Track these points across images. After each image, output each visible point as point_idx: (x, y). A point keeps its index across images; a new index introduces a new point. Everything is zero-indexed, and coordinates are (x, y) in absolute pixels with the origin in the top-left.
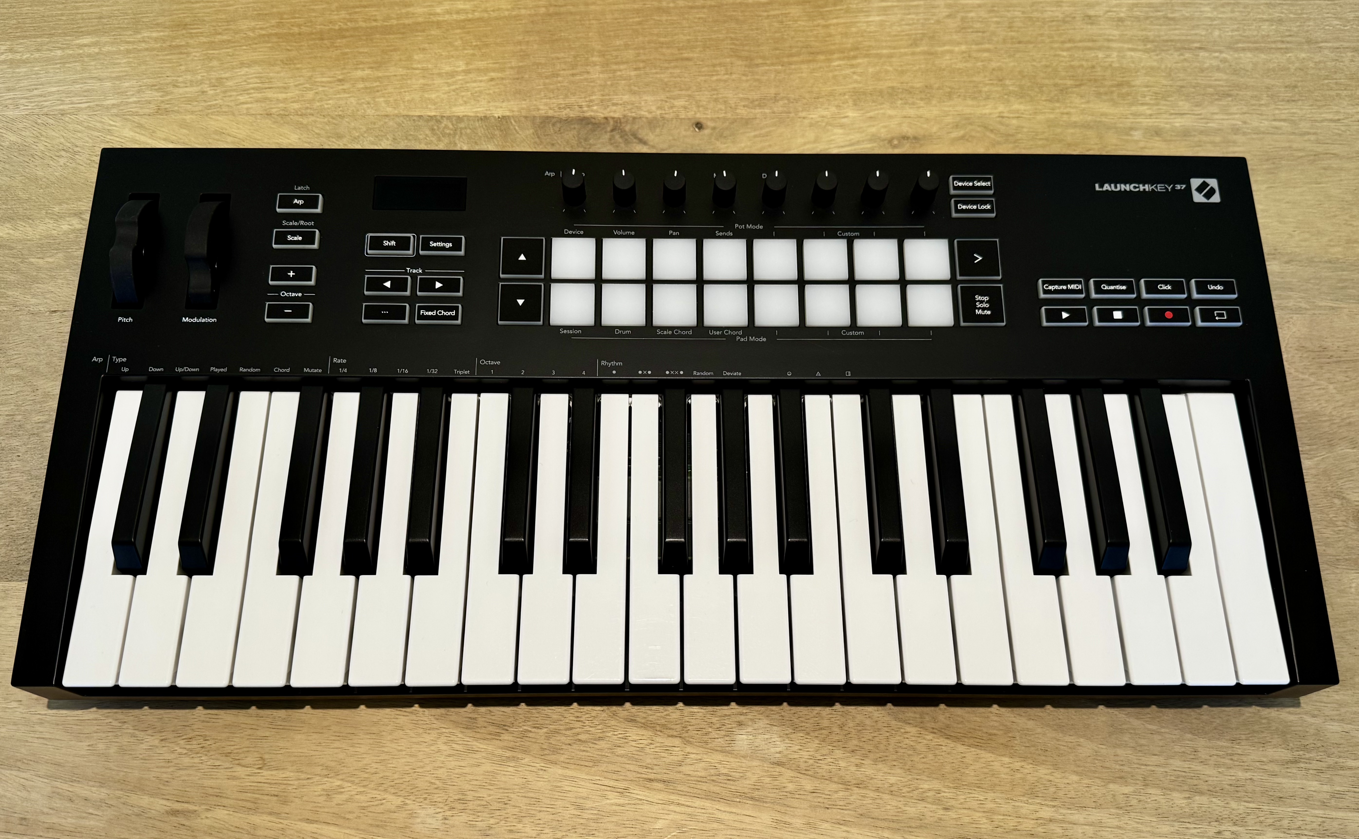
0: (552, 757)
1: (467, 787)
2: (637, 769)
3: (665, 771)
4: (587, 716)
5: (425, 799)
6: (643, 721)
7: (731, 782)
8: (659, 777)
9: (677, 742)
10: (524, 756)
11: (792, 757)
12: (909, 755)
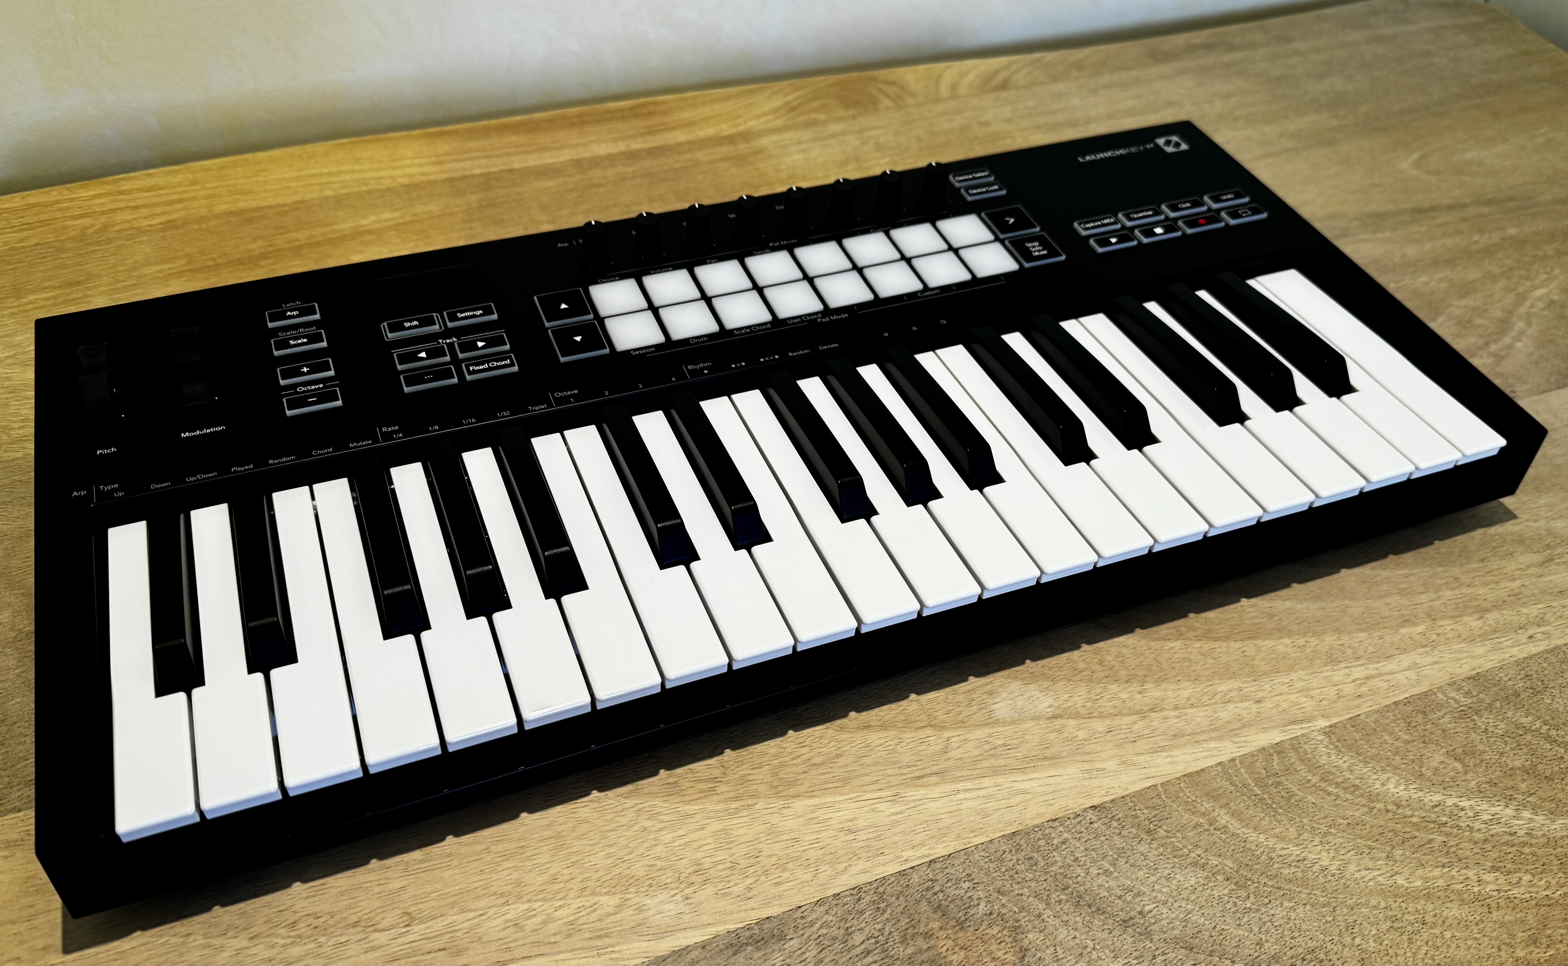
0: (792, 791)
1: (699, 855)
2: (897, 771)
3: (932, 763)
4: (811, 739)
5: (651, 886)
6: (879, 724)
7: (1013, 750)
8: (928, 771)
9: (928, 731)
10: (754, 801)
11: (1066, 706)
12: (1188, 667)
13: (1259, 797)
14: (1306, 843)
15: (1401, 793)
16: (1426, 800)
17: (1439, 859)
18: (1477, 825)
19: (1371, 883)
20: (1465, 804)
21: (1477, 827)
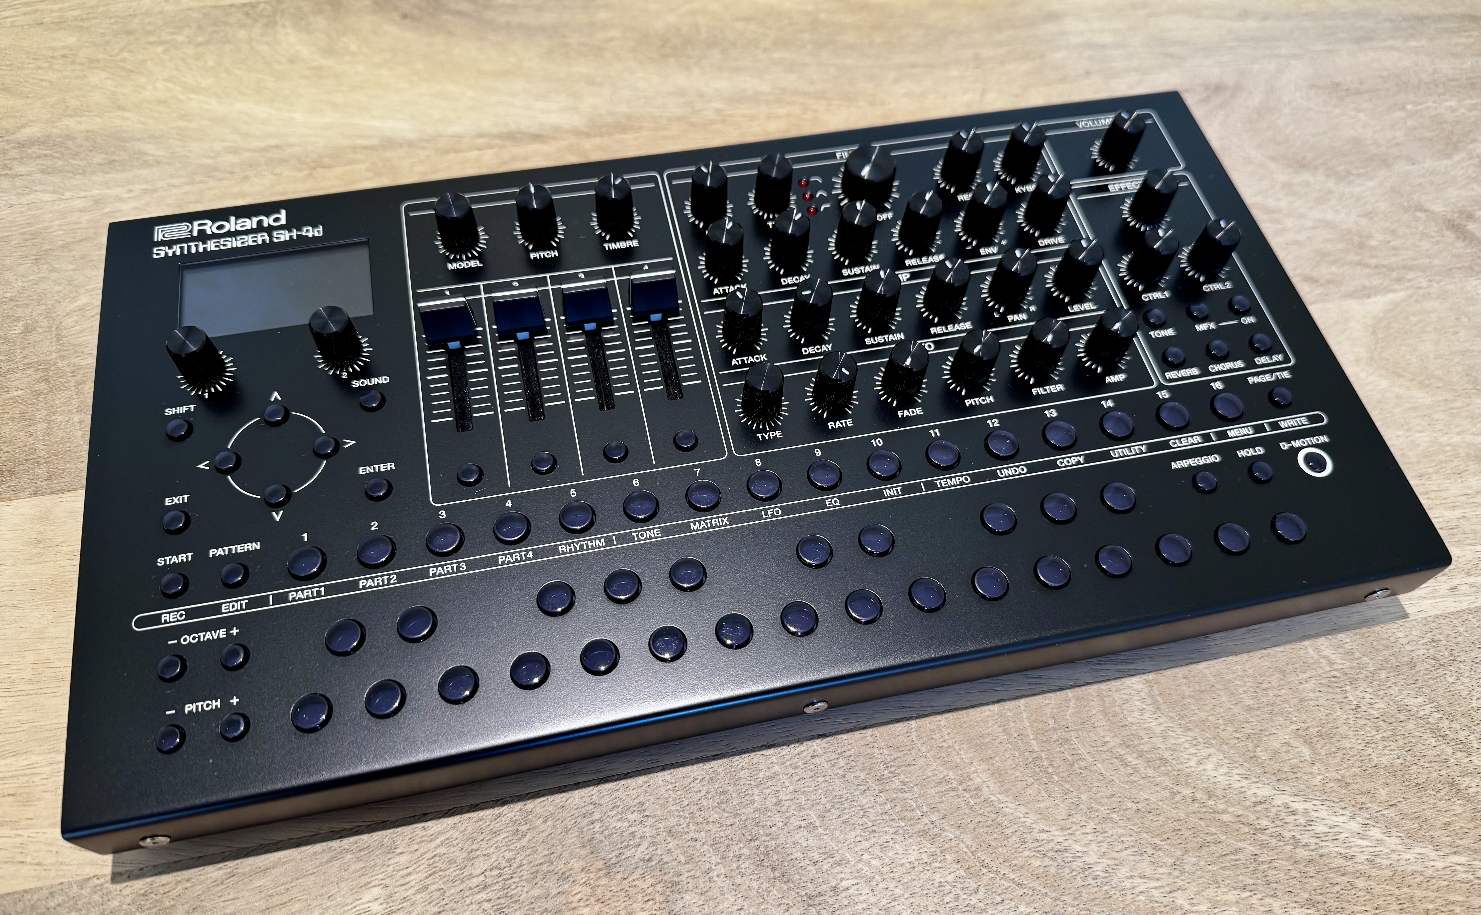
13: (1036, 755)
14: (1075, 827)
15: (1220, 779)
16: (1249, 793)
17: (1241, 878)
18: (1305, 838)
19: (1142, 897)
20: (1299, 805)
21: (1304, 841)
